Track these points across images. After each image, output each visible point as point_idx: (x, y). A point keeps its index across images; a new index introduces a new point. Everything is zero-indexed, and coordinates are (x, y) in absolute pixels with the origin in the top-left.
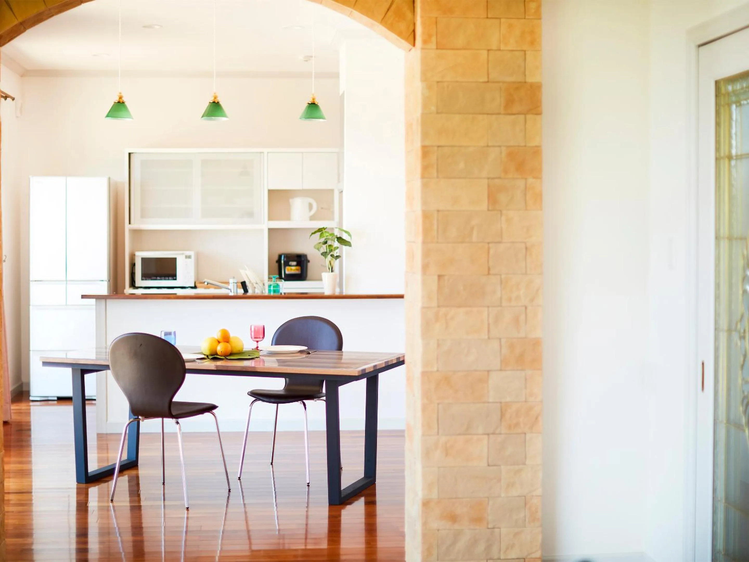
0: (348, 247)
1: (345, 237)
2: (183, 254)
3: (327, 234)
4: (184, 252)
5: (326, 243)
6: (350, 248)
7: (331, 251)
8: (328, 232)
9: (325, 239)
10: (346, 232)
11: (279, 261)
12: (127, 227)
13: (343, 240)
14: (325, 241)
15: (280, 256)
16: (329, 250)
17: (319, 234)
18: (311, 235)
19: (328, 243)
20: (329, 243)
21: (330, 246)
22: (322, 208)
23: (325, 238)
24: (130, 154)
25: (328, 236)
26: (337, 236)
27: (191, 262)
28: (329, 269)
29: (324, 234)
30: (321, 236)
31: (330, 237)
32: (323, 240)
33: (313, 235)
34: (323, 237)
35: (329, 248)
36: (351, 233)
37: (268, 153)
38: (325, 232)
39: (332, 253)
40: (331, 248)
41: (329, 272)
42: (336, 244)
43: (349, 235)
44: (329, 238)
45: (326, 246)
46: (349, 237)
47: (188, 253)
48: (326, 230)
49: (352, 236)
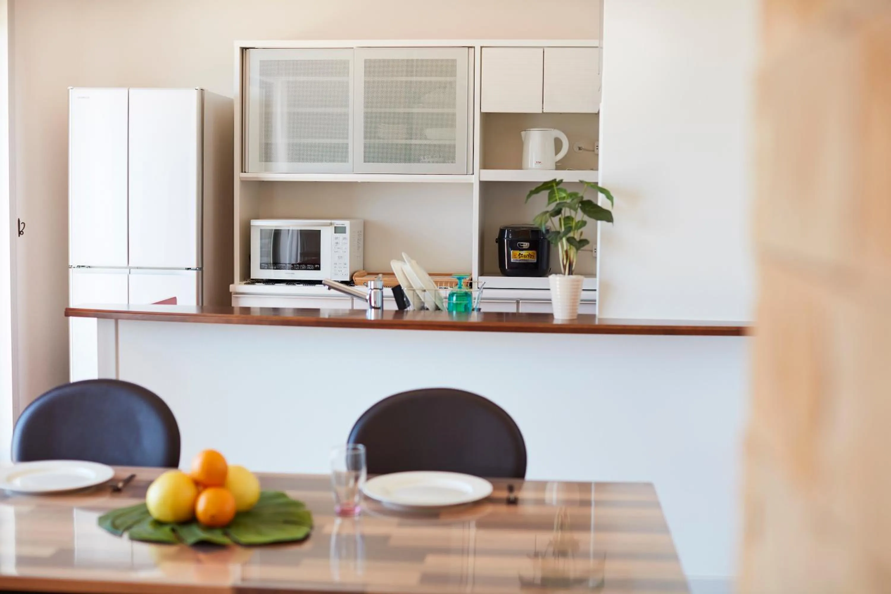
0: (604, 223)
1: (601, 201)
2: (331, 224)
3: (564, 195)
4: (333, 221)
5: (558, 212)
6: (610, 224)
7: (569, 229)
8: (565, 191)
9: (558, 204)
10: (603, 191)
11: (500, 241)
12: (238, 175)
13: (596, 206)
14: (557, 209)
15: (502, 232)
16: (565, 228)
17: (545, 194)
18: (529, 196)
19: (563, 212)
20: (566, 212)
21: (568, 219)
22: (580, 149)
23: (558, 201)
24: (244, 50)
25: (564, 198)
26: (582, 197)
27: (345, 239)
28: (565, 267)
29: (557, 195)
30: (551, 197)
31: (569, 201)
32: (552, 207)
33: (534, 196)
34: (553, 202)
35: (565, 225)
36: (612, 194)
37: (481, 47)
38: (558, 189)
39: (571, 235)
40: (570, 223)
41: (564, 274)
42: (579, 216)
43: (609, 197)
44: (566, 203)
45: (560, 219)
46: (609, 202)
47: (339, 223)
48: (560, 186)
49: (615, 200)
